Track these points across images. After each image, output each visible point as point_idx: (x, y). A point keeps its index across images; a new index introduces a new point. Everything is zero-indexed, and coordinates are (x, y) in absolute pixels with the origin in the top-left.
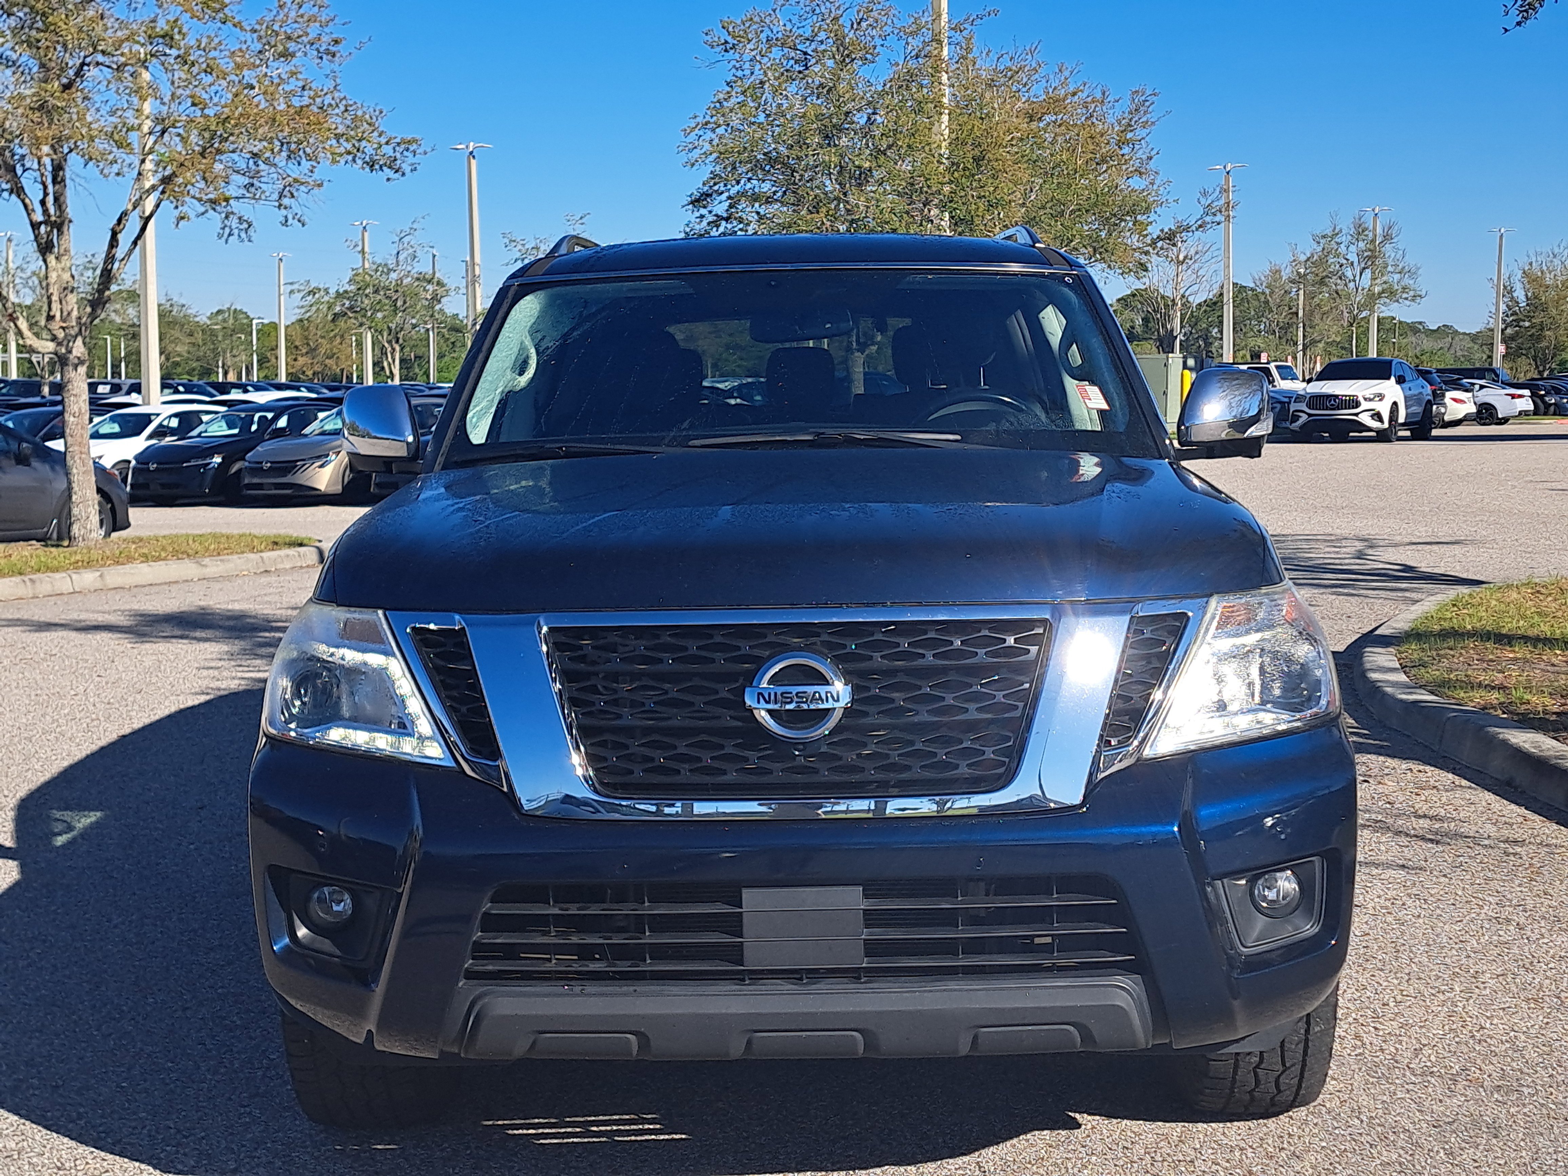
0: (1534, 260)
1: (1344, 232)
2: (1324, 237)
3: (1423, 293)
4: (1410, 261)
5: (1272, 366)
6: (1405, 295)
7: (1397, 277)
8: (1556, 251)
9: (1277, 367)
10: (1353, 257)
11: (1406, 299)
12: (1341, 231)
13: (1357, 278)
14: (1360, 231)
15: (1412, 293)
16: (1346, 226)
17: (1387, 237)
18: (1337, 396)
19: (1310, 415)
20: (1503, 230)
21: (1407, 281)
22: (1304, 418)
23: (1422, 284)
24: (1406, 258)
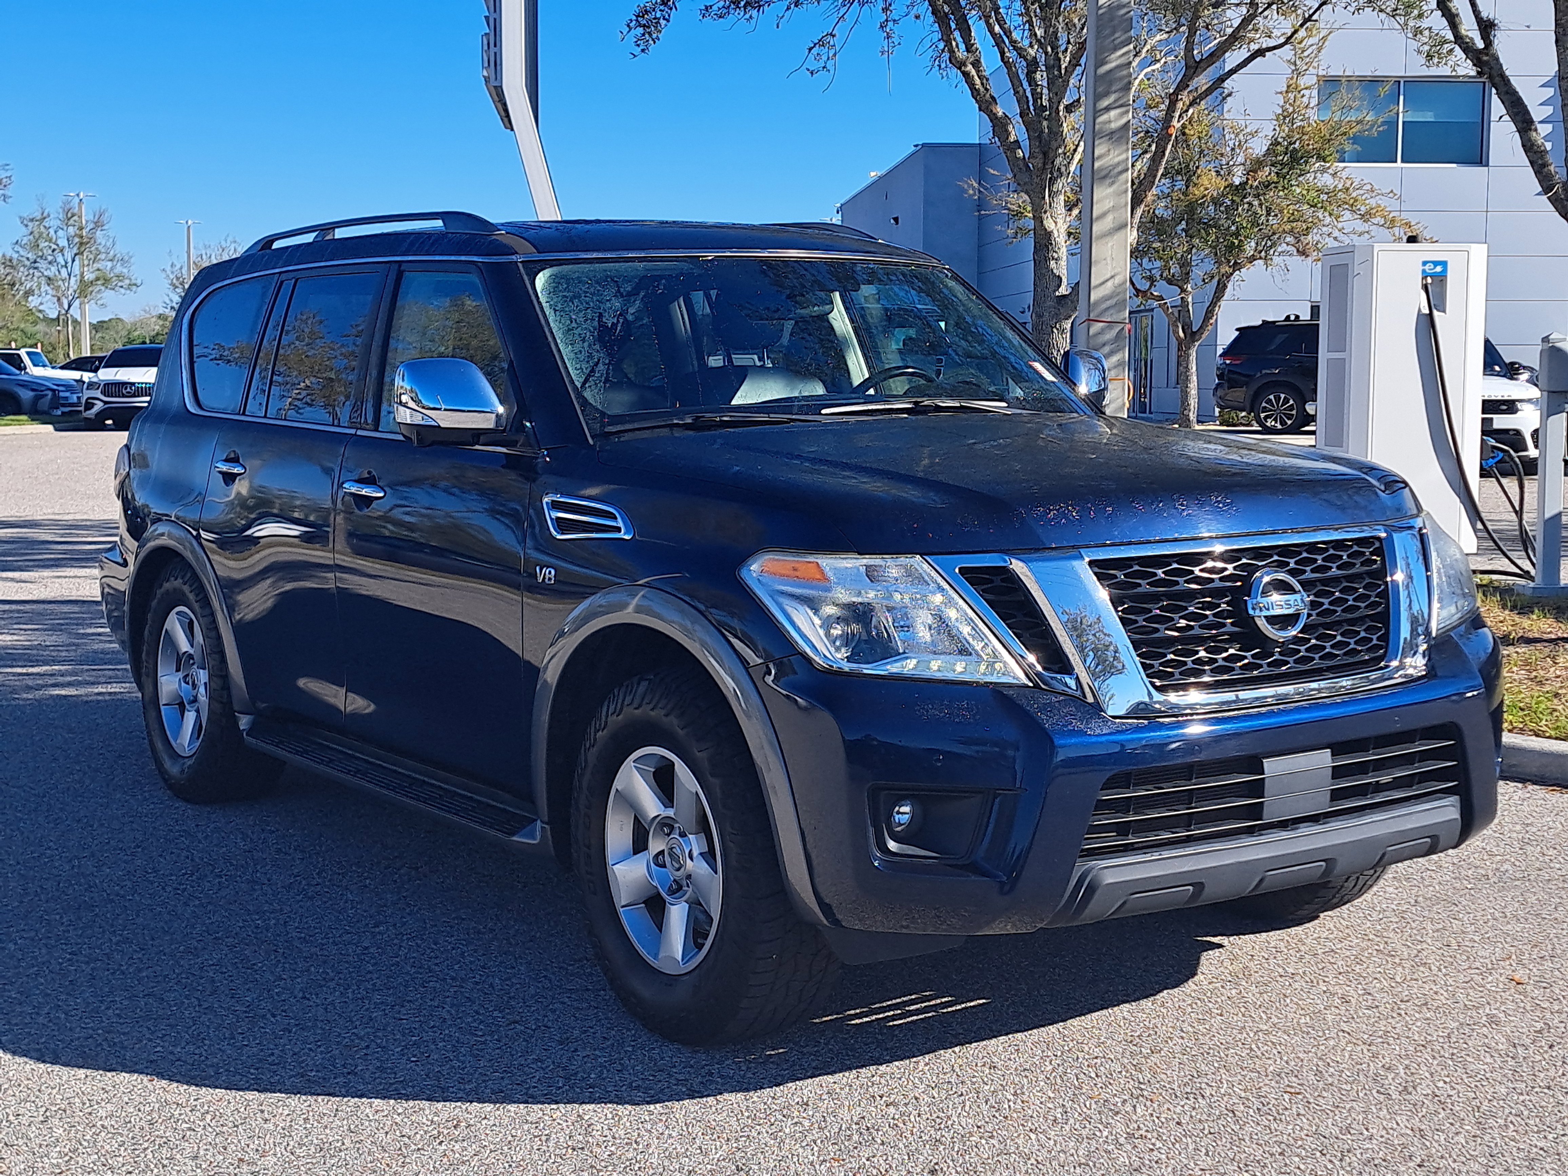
0: (204, 253)
1: (52, 216)
2: (32, 220)
3: (139, 282)
4: (120, 249)
5: (23, 352)
6: (120, 284)
7: (109, 264)
8: (224, 244)
9: (28, 353)
10: (63, 242)
11: (122, 287)
12: (49, 215)
13: (69, 264)
14: (69, 216)
15: (127, 282)
16: (54, 210)
17: (98, 224)
18: (133, 384)
19: (106, 403)
20: (190, 222)
21: (119, 269)
22: (99, 406)
23: (136, 273)
24: (117, 247)
